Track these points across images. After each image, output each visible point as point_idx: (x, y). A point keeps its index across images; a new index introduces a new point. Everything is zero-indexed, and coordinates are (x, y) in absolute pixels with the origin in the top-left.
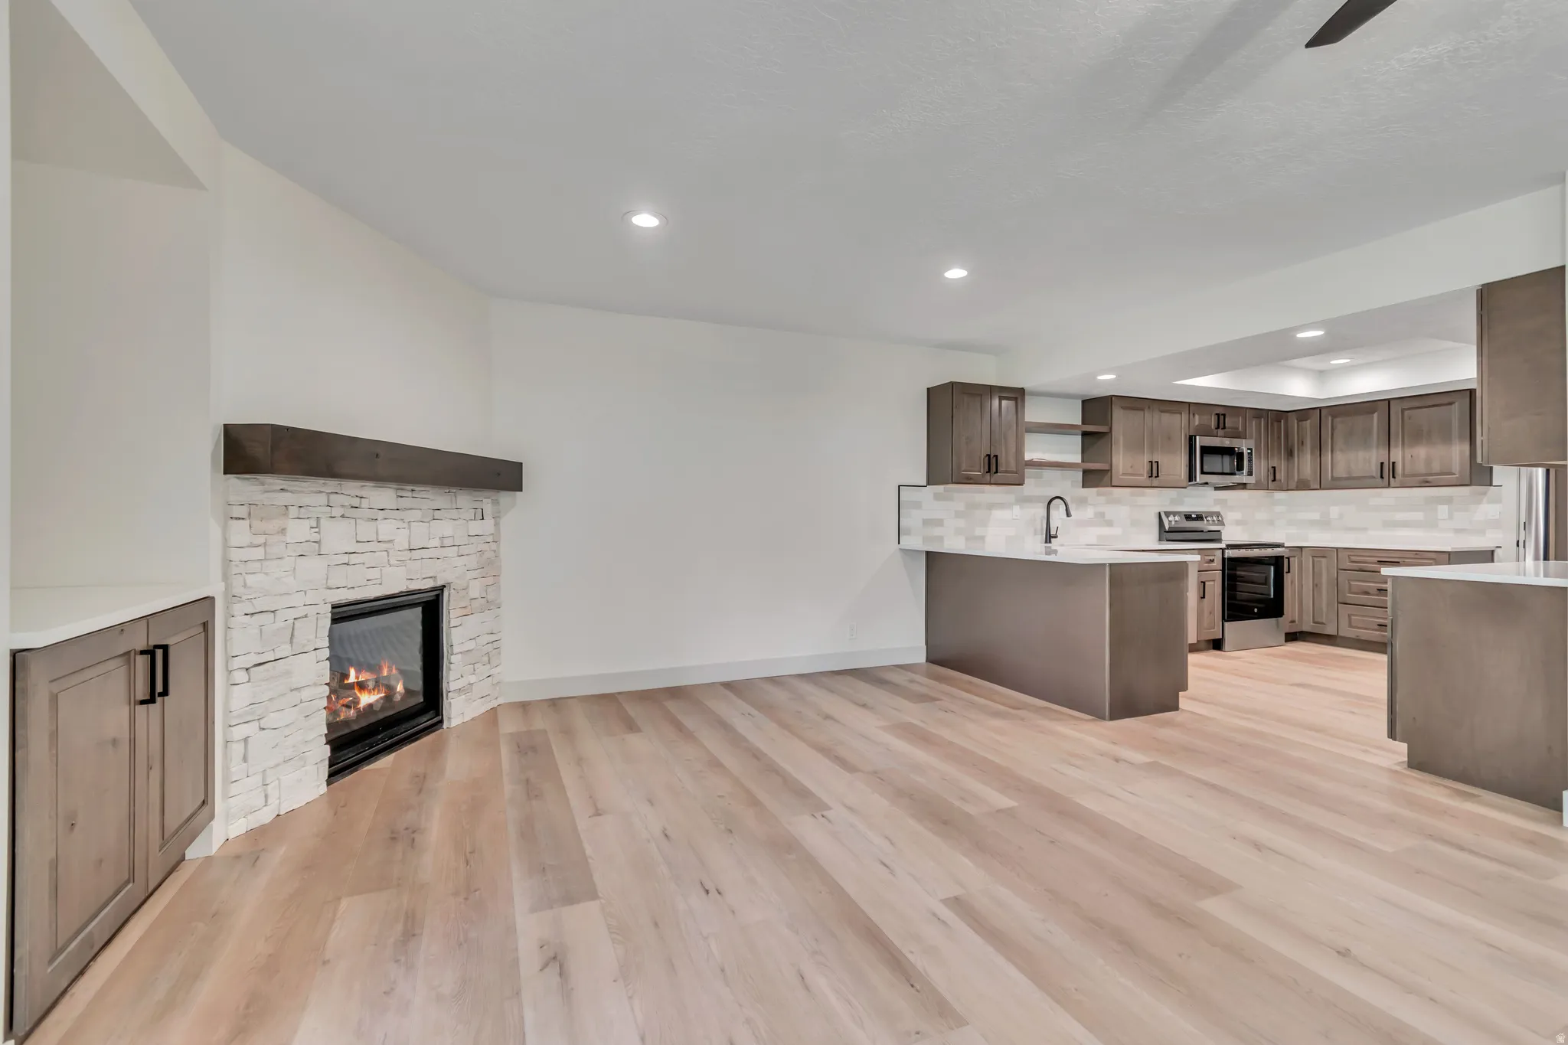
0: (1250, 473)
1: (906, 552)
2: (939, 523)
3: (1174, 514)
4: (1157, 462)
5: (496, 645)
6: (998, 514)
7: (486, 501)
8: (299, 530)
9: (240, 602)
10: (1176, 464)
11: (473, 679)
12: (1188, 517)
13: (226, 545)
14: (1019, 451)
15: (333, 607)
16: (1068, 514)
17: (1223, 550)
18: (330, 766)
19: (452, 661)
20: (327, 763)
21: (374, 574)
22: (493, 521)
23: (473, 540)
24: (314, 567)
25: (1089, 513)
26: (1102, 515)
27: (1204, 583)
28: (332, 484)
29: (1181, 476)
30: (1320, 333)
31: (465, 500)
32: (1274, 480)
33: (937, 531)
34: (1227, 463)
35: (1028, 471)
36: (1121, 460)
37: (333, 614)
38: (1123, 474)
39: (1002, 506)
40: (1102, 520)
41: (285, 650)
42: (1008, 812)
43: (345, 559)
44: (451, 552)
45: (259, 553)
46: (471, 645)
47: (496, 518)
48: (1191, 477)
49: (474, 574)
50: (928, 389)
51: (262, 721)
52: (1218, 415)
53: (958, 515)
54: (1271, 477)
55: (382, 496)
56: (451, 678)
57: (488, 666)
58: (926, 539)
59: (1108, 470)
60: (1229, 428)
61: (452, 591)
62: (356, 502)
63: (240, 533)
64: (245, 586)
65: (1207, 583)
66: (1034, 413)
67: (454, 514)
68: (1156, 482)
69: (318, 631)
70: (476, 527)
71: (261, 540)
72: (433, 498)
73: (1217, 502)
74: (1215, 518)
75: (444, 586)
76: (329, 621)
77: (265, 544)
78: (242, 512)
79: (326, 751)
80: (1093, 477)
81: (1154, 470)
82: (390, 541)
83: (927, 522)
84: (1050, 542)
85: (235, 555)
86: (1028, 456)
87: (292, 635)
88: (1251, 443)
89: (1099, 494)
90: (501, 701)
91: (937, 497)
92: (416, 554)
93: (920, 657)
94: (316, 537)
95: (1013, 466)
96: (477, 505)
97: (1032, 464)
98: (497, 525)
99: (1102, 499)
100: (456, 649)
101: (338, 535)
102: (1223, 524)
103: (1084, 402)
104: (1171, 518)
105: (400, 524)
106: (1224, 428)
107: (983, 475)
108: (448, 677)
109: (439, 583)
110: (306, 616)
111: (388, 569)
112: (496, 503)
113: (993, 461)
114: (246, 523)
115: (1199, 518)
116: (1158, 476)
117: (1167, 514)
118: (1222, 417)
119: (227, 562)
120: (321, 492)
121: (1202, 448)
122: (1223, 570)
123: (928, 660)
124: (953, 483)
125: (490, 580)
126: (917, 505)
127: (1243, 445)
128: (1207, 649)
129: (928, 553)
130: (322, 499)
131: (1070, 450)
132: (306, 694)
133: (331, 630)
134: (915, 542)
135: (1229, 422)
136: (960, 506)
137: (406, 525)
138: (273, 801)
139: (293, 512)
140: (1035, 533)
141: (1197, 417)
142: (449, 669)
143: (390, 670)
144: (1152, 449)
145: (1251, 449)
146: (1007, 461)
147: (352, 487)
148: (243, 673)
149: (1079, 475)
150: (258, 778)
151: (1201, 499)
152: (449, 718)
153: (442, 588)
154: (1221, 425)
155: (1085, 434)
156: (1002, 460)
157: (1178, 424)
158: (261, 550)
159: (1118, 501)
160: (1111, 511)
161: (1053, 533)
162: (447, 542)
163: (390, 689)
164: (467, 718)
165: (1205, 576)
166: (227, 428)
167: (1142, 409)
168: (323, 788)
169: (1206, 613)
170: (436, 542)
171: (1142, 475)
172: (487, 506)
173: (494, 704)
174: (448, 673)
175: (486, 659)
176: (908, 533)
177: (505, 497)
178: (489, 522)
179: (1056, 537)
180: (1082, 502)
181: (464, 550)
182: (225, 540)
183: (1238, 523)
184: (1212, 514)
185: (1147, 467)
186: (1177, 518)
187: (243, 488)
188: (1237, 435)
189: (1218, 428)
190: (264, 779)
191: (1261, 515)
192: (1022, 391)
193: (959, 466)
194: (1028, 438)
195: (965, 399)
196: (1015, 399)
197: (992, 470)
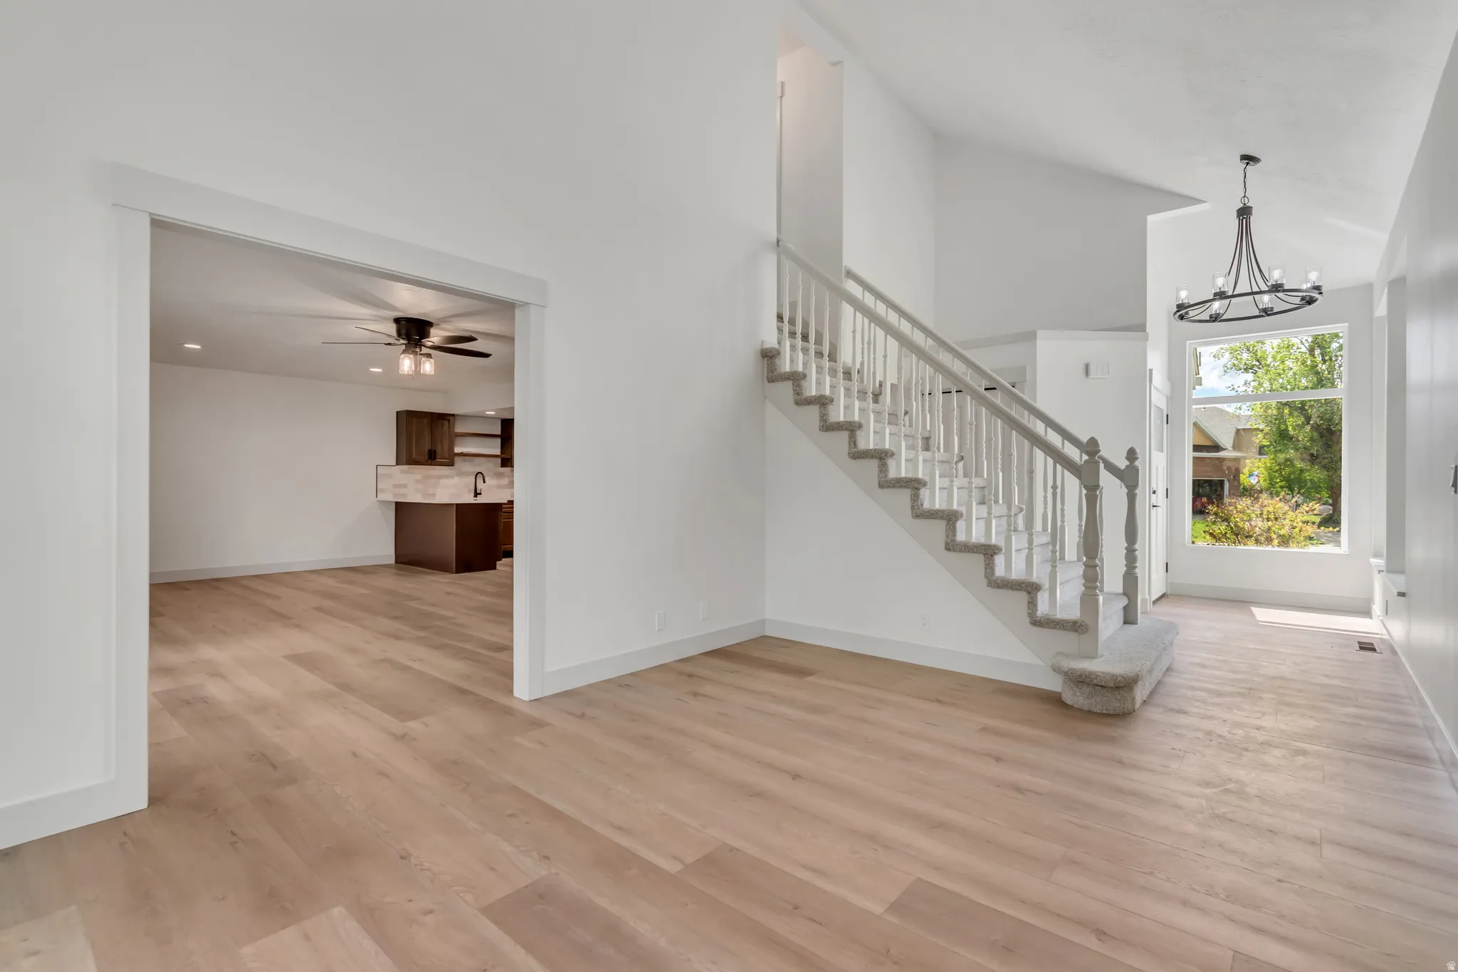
1: (382, 502)
2: (405, 486)
6: (444, 482)
14: (452, 448)
16: (484, 482)
25: (500, 480)
33: (403, 491)
35: (457, 459)
39: (446, 477)
50: (397, 413)
53: (417, 482)
58: (395, 495)
59: (512, 459)
66: (459, 428)
80: (506, 462)
83: (397, 486)
84: (476, 495)
86: (457, 450)
91: (403, 472)
93: (392, 561)
95: (447, 455)
97: (462, 454)
103: (500, 420)
107: (427, 460)
113: (433, 454)
123: (396, 562)
124: (408, 464)
126: (389, 476)
129: (397, 503)
131: (493, 447)
134: (391, 497)
136: (418, 477)
140: (469, 491)
146: (442, 451)
149: (499, 460)
155: (502, 439)
156: (439, 451)
161: (478, 490)
176: (383, 491)
179: (480, 494)
180: (498, 475)
192: (453, 415)
193: (411, 455)
194: (458, 440)
195: (415, 420)
196: (449, 420)
197: (432, 458)
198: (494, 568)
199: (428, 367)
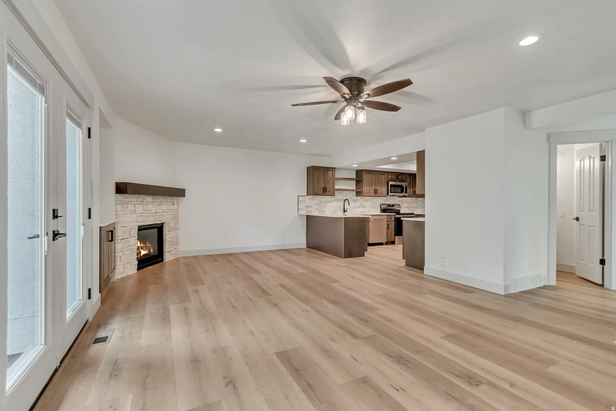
0: (406, 192)
1: (300, 215)
2: (311, 207)
3: (385, 204)
4: (377, 189)
5: (177, 240)
6: (329, 204)
7: (175, 200)
8: (131, 207)
9: (119, 224)
10: (383, 189)
11: (171, 249)
12: (389, 205)
13: (116, 211)
14: (333, 186)
15: (139, 227)
16: (349, 205)
17: (395, 215)
18: (138, 266)
19: (166, 243)
20: (137, 265)
21: (147, 219)
22: (176, 206)
23: (171, 210)
24: (134, 216)
25: (358, 204)
26: (362, 205)
27: (388, 225)
28: (137, 196)
29: (385, 193)
30: (396, 158)
31: (169, 199)
32: (415, 195)
33: (310, 209)
34: (399, 190)
35: (336, 192)
36: (365, 189)
37: (138, 228)
38: (366, 193)
39: (330, 202)
40: (362, 206)
41: (128, 236)
42: (303, 273)
43: (141, 214)
44: (165, 214)
45: (122, 213)
46: (171, 240)
47: (178, 204)
48: (388, 194)
49: (171, 220)
50: (307, 167)
51: (124, 252)
52: (396, 175)
53: (317, 204)
54: (414, 194)
55: (149, 199)
56: (166, 248)
57: (176, 246)
58: (306, 212)
59: (362, 192)
60: (400, 179)
61: (166, 224)
62: (143, 200)
63: (119, 207)
64: (120, 220)
65: (389, 225)
66: (338, 175)
67: (166, 203)
68: (376, 195)
69: (135, 232)
70: (172, 207)
71: (123, 209)
72: (161, 199)
73: (399, 201)
74: (398, 206)
75: (164, 223)
76: (137, 230)
77: (124, 211)
78: (119, 203)
79: (137, 262)
80: (359, 193)
81: (376, 192)
82: (151, 210)
83: (307, 207)
84: (345, 213)
85: (118, 213)
86: (336, 187)
87: (130, 233)
88: (407, 184)
89: (361, 198)
90: (179, 256)
91: (310, 199)
92: (157, 214)
93: (305, 246)
94: (134, 209)
95: (331, 190)
96: (173, 201)
97: (338, 190)
98: (178, 207)
99: (362, 200)
100: (167, 240)
101: (139, 209)
102: (400, 208)
103: (356, 171)
104: (384, 206)
105: (153, 206)
106: (398, 179)
107: (322, 193)
108: (165, 248)
109: (163, 222)
110: (132, 228)
111: (150, 218)
112: (177, 200)
113: (325, 189)
114: (120, 205)
115: (393, 206)
116: (377, 193)
117: (383, 204)
118: (398, 176)
119: (117, 214)
120: (135, 198)
121: (391, 185)
122: (395, 221)
123: (307, 247)
124: (313, 195)
125: (176, 222)
126: (304, 201)
127: (404, 184)
128: (391, 244)
129: (307, 215)
130: (135, 200)
131: (352, 186)
132: (133, 247)
133: (138, 232)
134: (303, 212)
135: (400, 177)
136: (317, 202)
137: (154, 206)
138: (126, 273)
139: (130, 202)
140: (341, 210)
141: (390, 176)
142: (165, 246)
143: (149, 244)
144: (375, 185)
145: (407, 186)
146: (329, 188)
147: (142, 197)
148: (120, 241)
149: (355, 192)
150: (123, 266)
151: (393, 200)
152: (165, 259)
153: (163, 224)
154: (397, 178)
155: (356, 181)
156: (328, 189)
157: (384, 178)
158: (123, 212)
159: (367, 201)
160: (365, 204)
161: (346, 210)
162: (165, 211)
163: (149, 250)
164: (170, 260)
165: (389, 223)
166: (116, 183)
167: (372, 174)
168: (136, 271)
169: (389, 233)
170: (162, 211)
171: (372, 193)
172: (175, 201)
173: (177, 257)
174: (165, 247)
175: (175, 244)
176: (301, 209)
177: (180, 198)
178: (175, 206)
179: (346, 211)
180: (356, 201)
181: (169, 213)
182: (116, 209)
183: (406, 207)
184: (397, 205)
185: (374, 191)
186: (386, 206)
187: (120, 197)
188: (403, 181)
189: (396, 179)
190: (124, 266)
191: (414, 205)
192: (334, 168)
193: (315, 190)
194: (336, 182)
195: (316, 171)
196: (332, 171)
197: (325, 191)
198: (364, 256)
199: (362, 117)
